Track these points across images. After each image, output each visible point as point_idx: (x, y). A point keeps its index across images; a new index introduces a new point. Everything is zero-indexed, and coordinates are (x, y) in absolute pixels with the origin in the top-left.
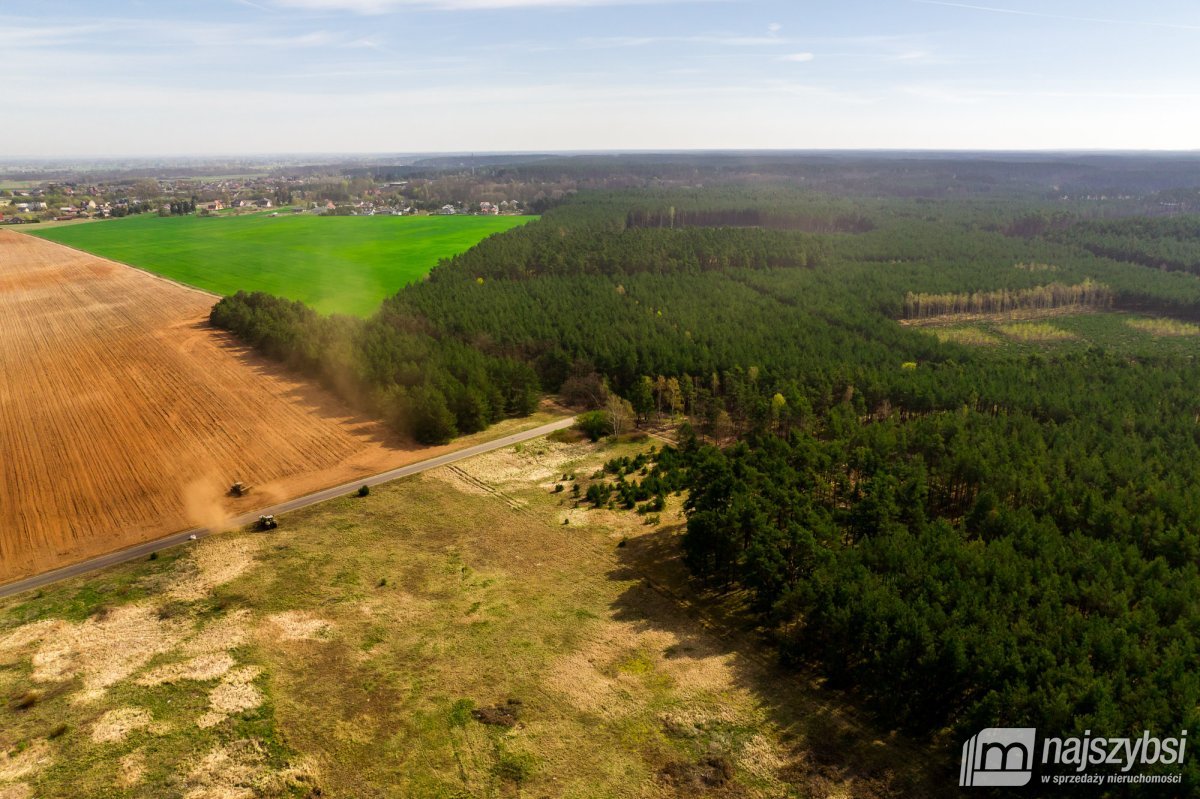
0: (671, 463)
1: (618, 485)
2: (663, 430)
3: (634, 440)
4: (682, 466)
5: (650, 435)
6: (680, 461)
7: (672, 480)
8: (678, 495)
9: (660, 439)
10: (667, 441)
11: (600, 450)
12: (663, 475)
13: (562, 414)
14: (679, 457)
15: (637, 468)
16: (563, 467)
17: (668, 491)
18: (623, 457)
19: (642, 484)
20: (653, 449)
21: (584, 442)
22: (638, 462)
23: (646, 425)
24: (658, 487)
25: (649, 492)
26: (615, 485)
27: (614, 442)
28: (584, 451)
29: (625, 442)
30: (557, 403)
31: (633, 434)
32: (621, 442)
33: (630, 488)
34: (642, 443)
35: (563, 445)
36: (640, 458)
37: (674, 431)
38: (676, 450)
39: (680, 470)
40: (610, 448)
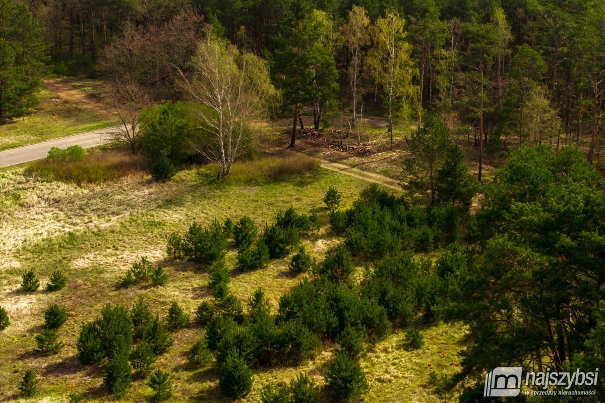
0: (388, 236)
1: (203, 308)
2: (363, 153)
3: (278, 176)
4: (422, 246)
5: (325, 165)
6: (416, 233)
7: (392, 291)
8: (413, 344)
9: (355, 173)
10: (374, 178)
11: (170, 203)
12: (359, 275)
13: (94, 118)
14: (410, 220)
15: (276, 254)
16: (38, 250)
17: (376, 332)
18: (235, 221)
19: (284, 303)
20: (332, 197)
21: (128, 180)
22: (282, 234)
23: (317, 141)
24: (340, 314)
25: (308, 336)
26: (190, 307)
27: (218, 181)
28: (120, 203)
29: (250, 182)
30: (93, 97)
31: (277, 162)
32: (238, 182)
33: (240, 320)
34: (302, 184)
35: (63, 189)
36: (288, 221)
37: (395, 155)
38: (401, 201)
39: (417, 258)
40: (204, 196)
